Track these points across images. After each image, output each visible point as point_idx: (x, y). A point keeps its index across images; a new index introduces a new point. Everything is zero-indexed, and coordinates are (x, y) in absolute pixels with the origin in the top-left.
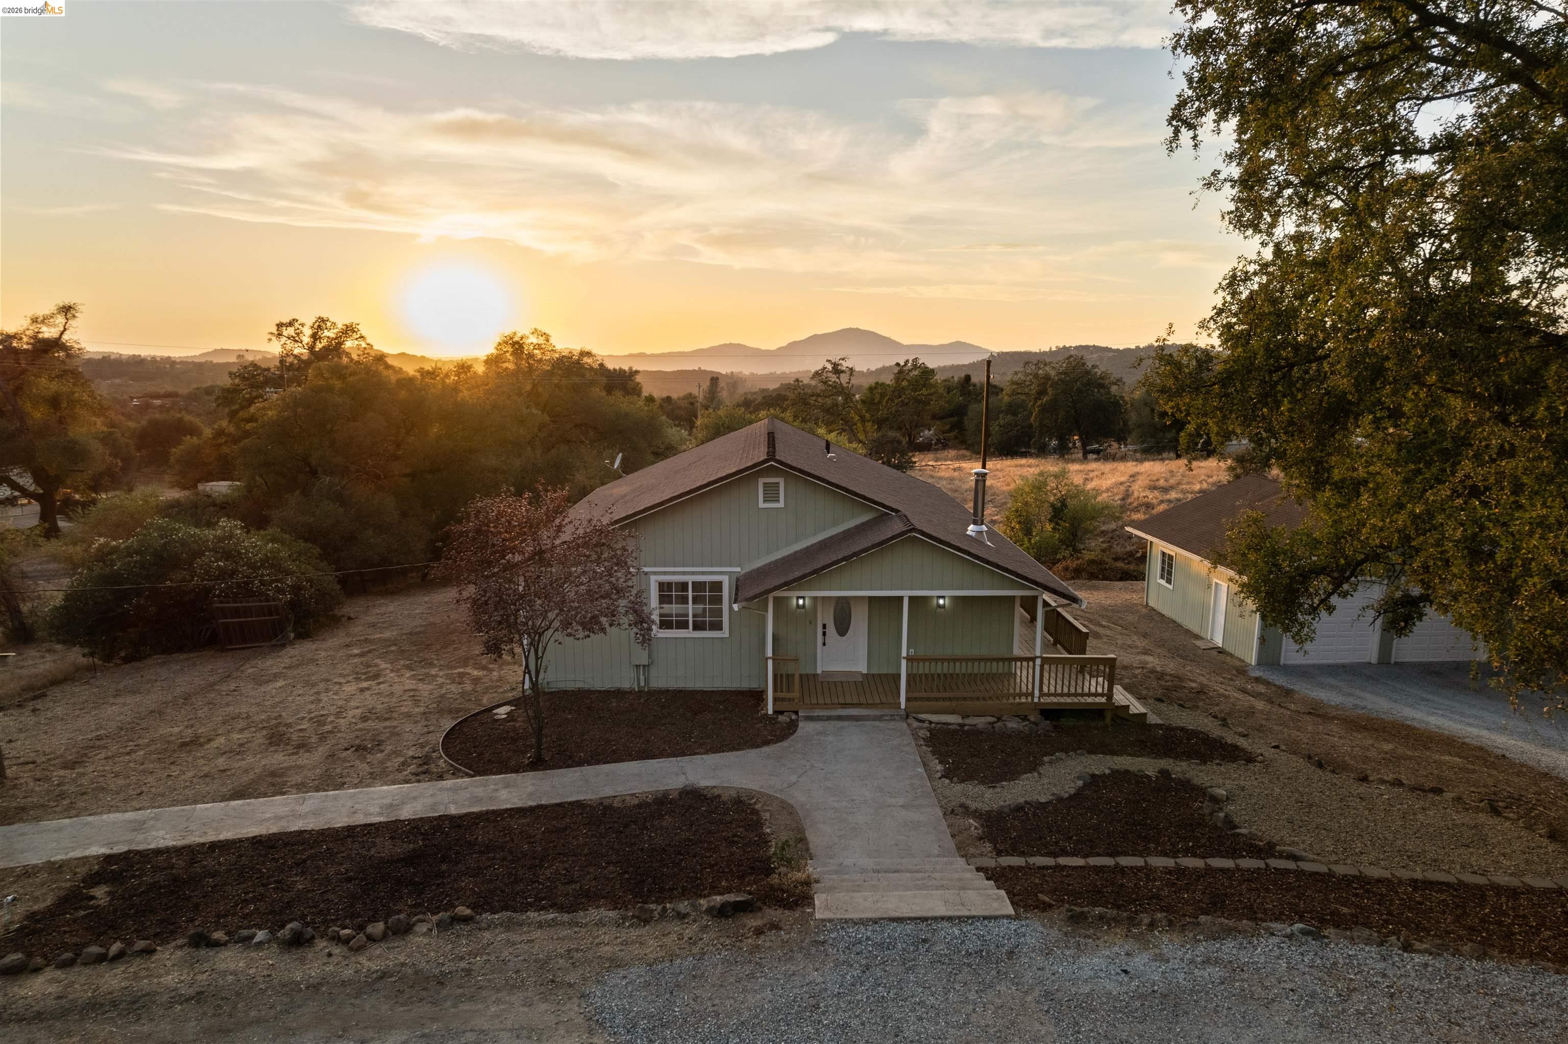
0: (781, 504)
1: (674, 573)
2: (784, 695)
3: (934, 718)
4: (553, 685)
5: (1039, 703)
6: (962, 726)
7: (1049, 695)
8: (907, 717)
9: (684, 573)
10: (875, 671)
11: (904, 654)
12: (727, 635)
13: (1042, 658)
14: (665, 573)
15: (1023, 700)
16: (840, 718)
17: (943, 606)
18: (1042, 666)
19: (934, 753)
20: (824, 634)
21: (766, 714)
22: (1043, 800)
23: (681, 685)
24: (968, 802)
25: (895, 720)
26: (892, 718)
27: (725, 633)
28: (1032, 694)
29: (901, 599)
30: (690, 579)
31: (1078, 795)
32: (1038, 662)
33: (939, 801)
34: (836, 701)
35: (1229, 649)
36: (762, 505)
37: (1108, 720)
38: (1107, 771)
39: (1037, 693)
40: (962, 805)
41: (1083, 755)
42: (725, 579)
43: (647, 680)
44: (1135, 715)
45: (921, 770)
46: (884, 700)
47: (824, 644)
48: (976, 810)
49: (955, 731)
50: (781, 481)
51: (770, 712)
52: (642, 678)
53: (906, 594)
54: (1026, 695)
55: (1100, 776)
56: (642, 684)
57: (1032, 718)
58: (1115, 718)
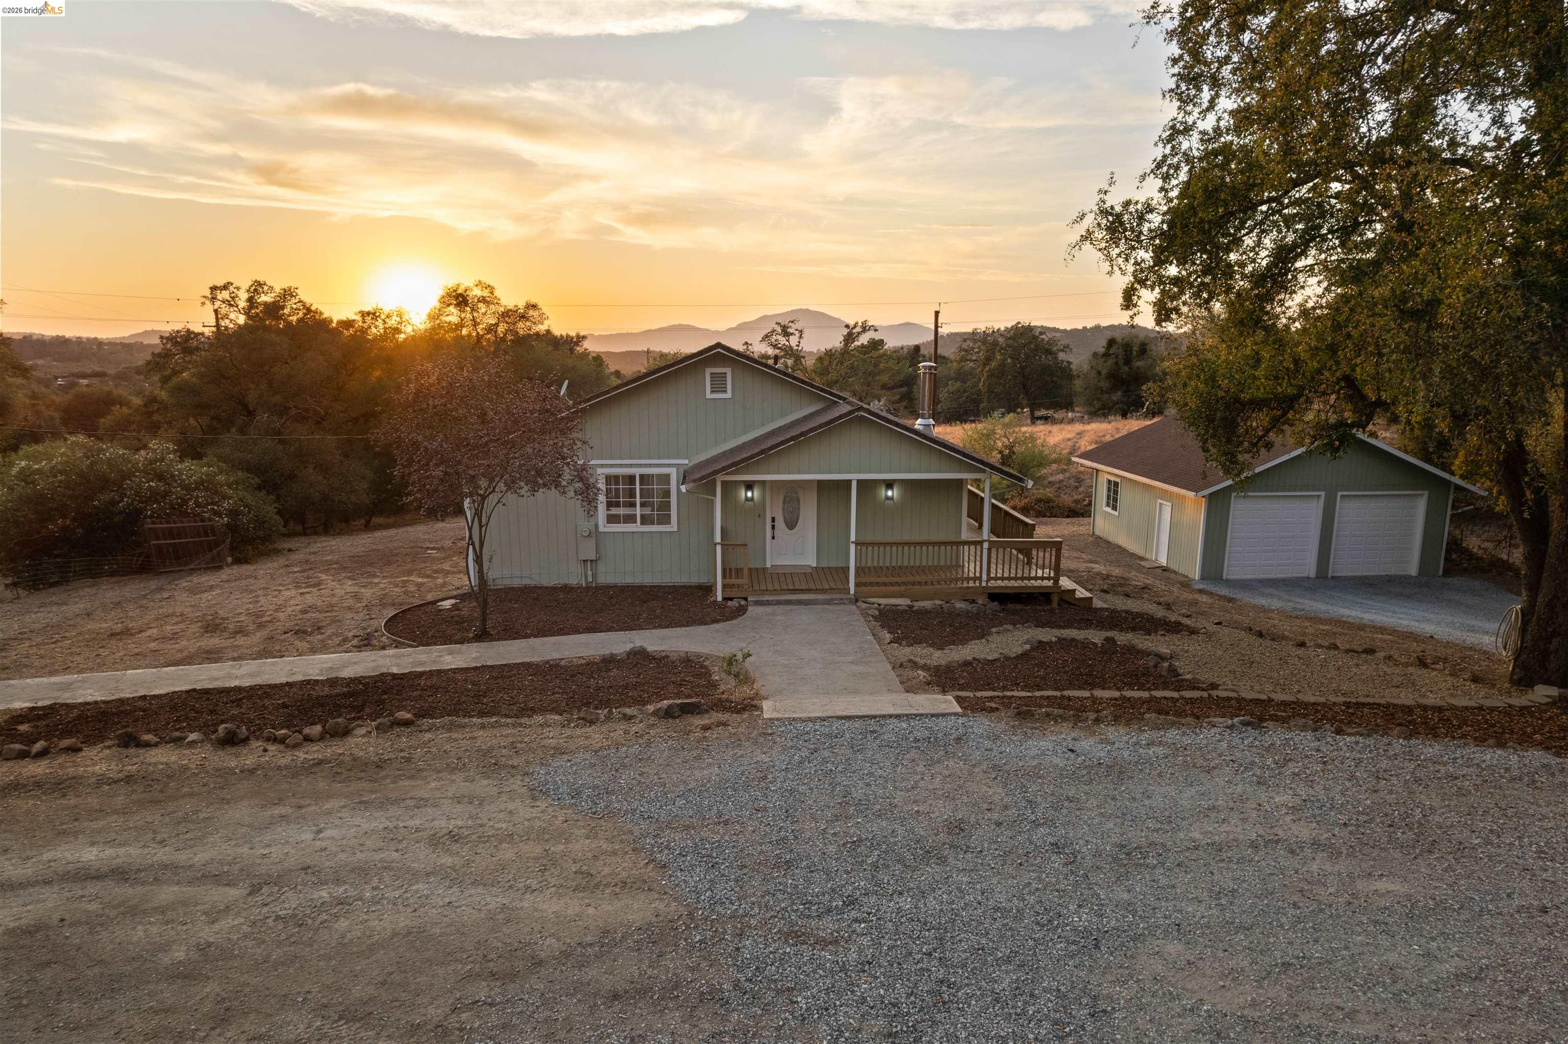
0: (729, 395)
1: (621, 466)
2: (733, 581)
3: (883, 601)
4: (499, 582)
5: (987, 587)
6: (911, 607)
7: (996, 579)
8: (857, 601)
9: (631, 466)
10: (824, 564)
11: (853, 538)
12: (675, 529)
13: (990, 542)
14: (611, 466)
15: (971, 584)
16: (789, 602)
17: (892, 498)
18: (989, 550)
19: (882, 627)
20: (773, 527)
21: (715, 601)
22: (990, 658)
23: (629, 580)
24: (918, 660)
25: (844, 603)
26: (841, 602)
27: (673, 527)
28: (980, 578)
29: (849, 482)
30: (637, 472)
31: (1024, 655)
32: (986, 545)
33: (888, 659)
34: (785, 587)
35: (1173, 566)
36: (709, 395)
37: (1055, 604)
38: (1054, 639)
39: (984, 577)
40: (910, 661)
41: (1031, 627)
42: (673, 472)
43: (594, 576)
44: (1081, 599)
45: (870, 637)
46: (833, 586)
47: (773, 538)
48: (925, 665)
49: (905, 611)
50: (728, 371)
51: (719, 598)
52: (590, 573)
53: (854, 477)
54: (975, 579)
55: (1047, 643)
56: (590, 579)
57: (980, 601)
58: (1062, 600)
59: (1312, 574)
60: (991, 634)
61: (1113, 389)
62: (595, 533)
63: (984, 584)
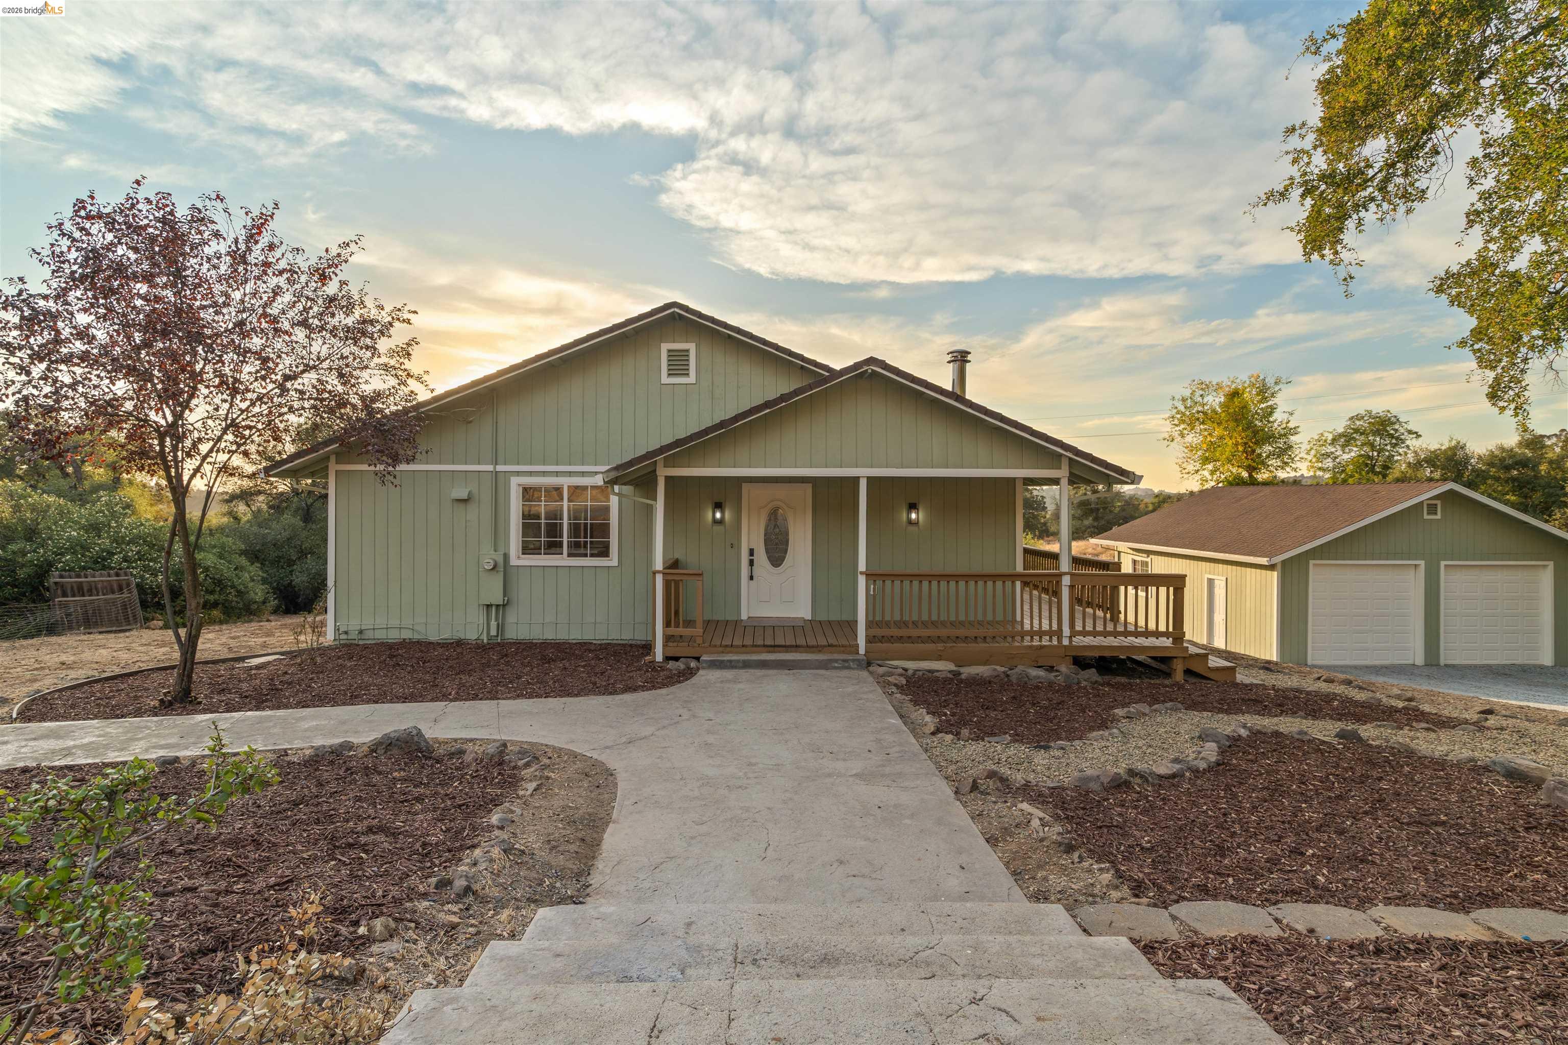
0: (692, 379)
1: (544, 474)
2: (681, 631)
3: (911, 665)
4: (369, 634)
5: (1071, 647)
6: (957, 674)
7: (1084, 633)
8: (869, 664)
9: (557, 474)
10: (823, 617)
11: (862, 567)
12: (615, 562)
13: (1072, 575)
14: (531, 474)
15: (1045, 641)
16: (763, 665)
17: (916, 523)
18: (1071, 588)
19: (916, 703)
20: (751, 563)
21: (653, 662)
22: (1160, 770)
23: (549, 635)
24: (1004, 771)
25: (849, 668)
26: (845, 665)
27: (613, 560)
28: (1059, 633)
29: (856, 480)
30: (566, 482)
32: (1067, 581)
33: (940, 769)
34: (760, 642)
35: (1237, 650)
36: (665, 379)
37: (1179, 676)
38: (1242, 732)
39: (1066, 631)
40: (992, 775)
41: (1178, 709)
43: (501, 628)
44: (1218, 669)
45: (896, 721)
46: (830, 642)
47: (751, 578)
48: (1027, 785)
49: (946, 680)
50: (691, 347)
51: (659, 657)
52: (493, 624)
53: (863, 472)
54: (1051, 634)
55: (1238, 737)
56: (493, 632)
57: (1063, 669)
58: (1188, 672)
59: (1420, 660)
60: (1115, 720)
62: (503, 568)
63: (1066, 642)
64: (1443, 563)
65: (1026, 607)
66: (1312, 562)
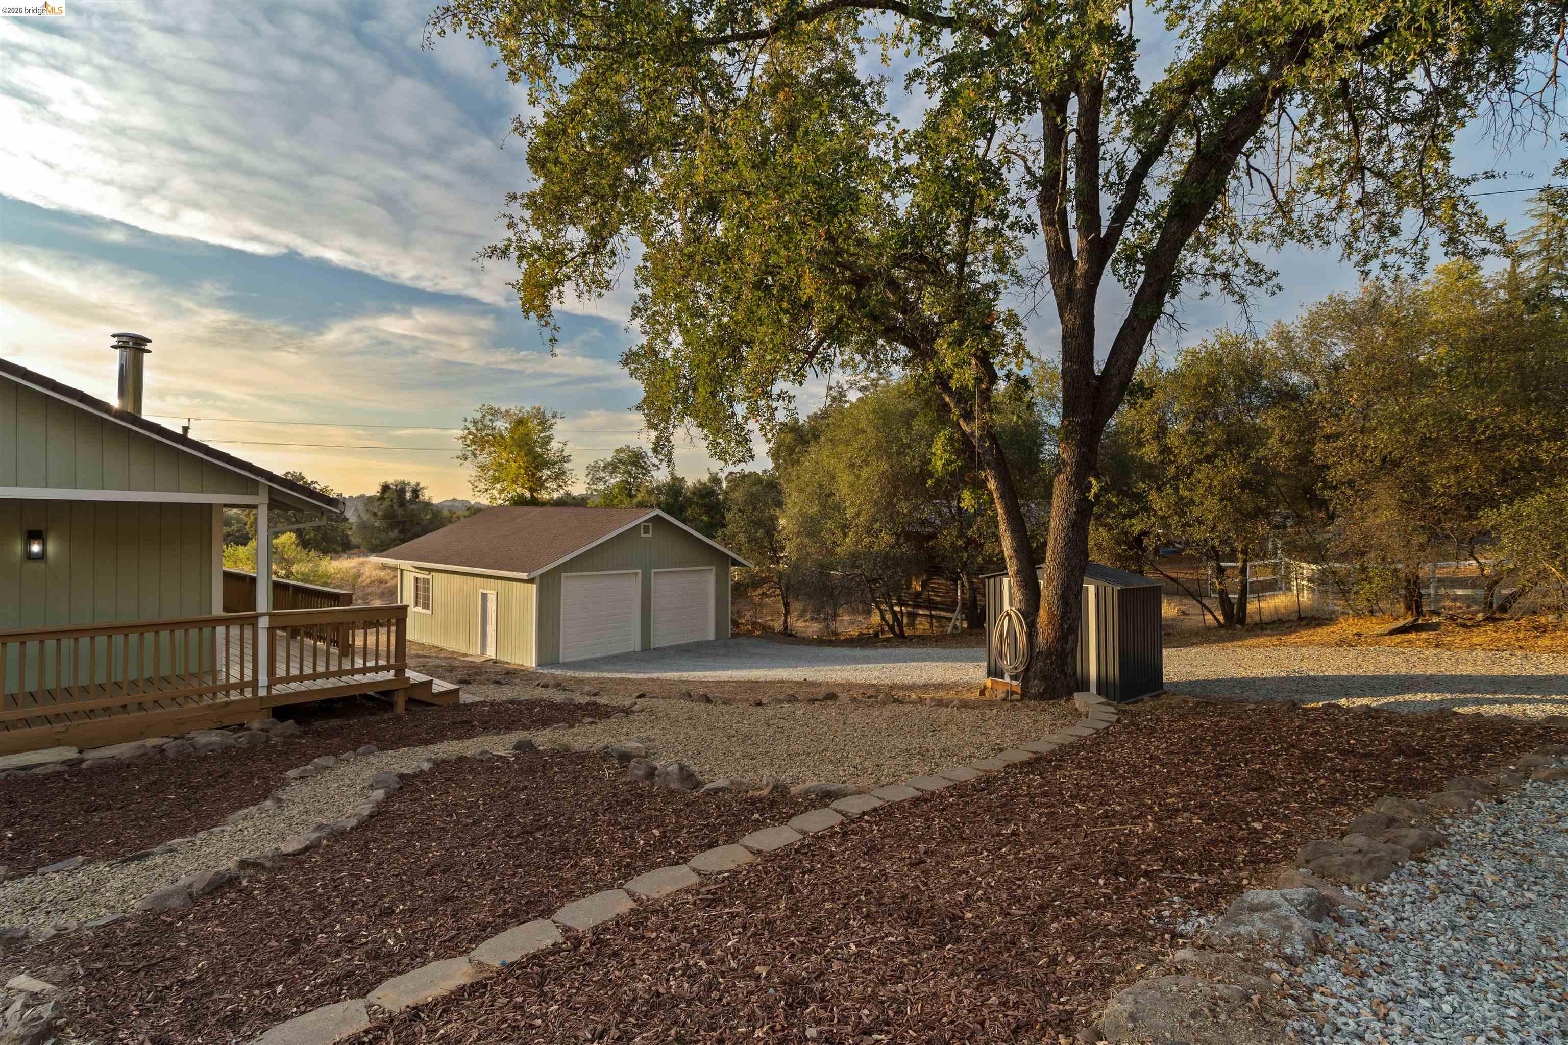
5: (270, 696)
6: (73, 764)
7: (288, 679)
13: (271, 615)
15: (234, 696)
17: (42, 559)
18: (271, 630)
24: (32, 922)
28: (254, 684)
31: (379, 814)
32: (264, 622)
35: (501, 658)
37: (400, 708)
38: (426, 766)
39: (263, 679)
41: (371, 753)
44: (442, 694)
48: (55, 940)
49: (47, 778)
54: (241, 686)
55: (415, 776)
57: (256, 725)
58: (411, 701)
59: (638, 648)
60: (285, 783)
61: (391, 527)
63: (262, 693)
64: (653, 571)
65: (235, 651)
66: (563, 575)
